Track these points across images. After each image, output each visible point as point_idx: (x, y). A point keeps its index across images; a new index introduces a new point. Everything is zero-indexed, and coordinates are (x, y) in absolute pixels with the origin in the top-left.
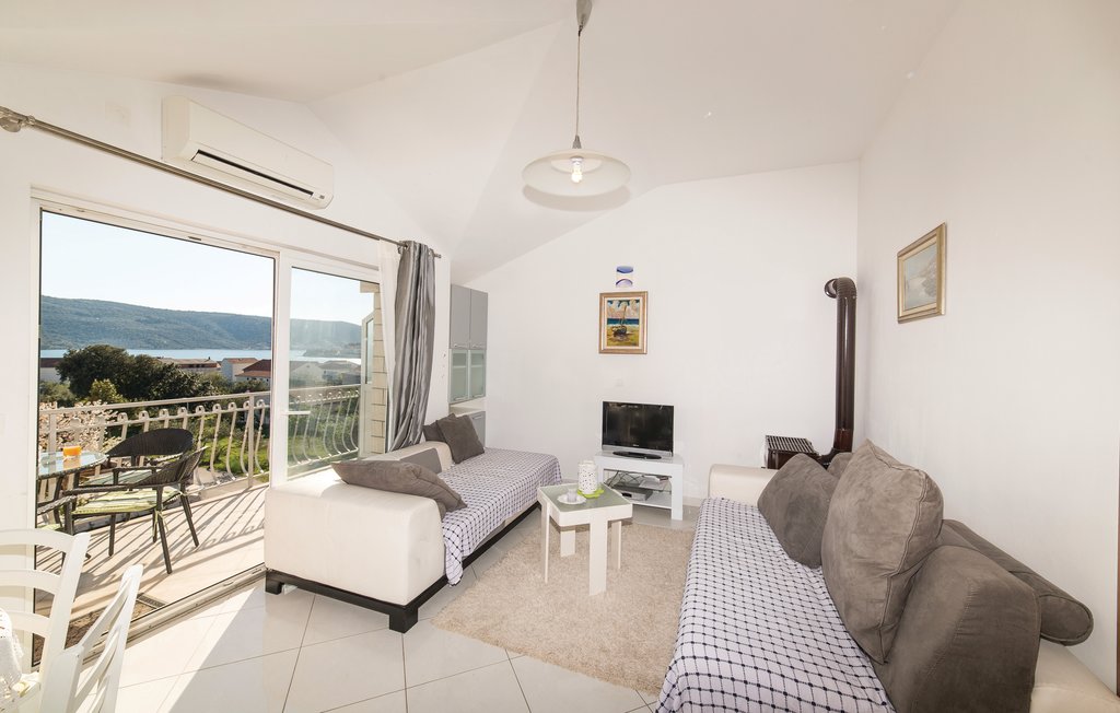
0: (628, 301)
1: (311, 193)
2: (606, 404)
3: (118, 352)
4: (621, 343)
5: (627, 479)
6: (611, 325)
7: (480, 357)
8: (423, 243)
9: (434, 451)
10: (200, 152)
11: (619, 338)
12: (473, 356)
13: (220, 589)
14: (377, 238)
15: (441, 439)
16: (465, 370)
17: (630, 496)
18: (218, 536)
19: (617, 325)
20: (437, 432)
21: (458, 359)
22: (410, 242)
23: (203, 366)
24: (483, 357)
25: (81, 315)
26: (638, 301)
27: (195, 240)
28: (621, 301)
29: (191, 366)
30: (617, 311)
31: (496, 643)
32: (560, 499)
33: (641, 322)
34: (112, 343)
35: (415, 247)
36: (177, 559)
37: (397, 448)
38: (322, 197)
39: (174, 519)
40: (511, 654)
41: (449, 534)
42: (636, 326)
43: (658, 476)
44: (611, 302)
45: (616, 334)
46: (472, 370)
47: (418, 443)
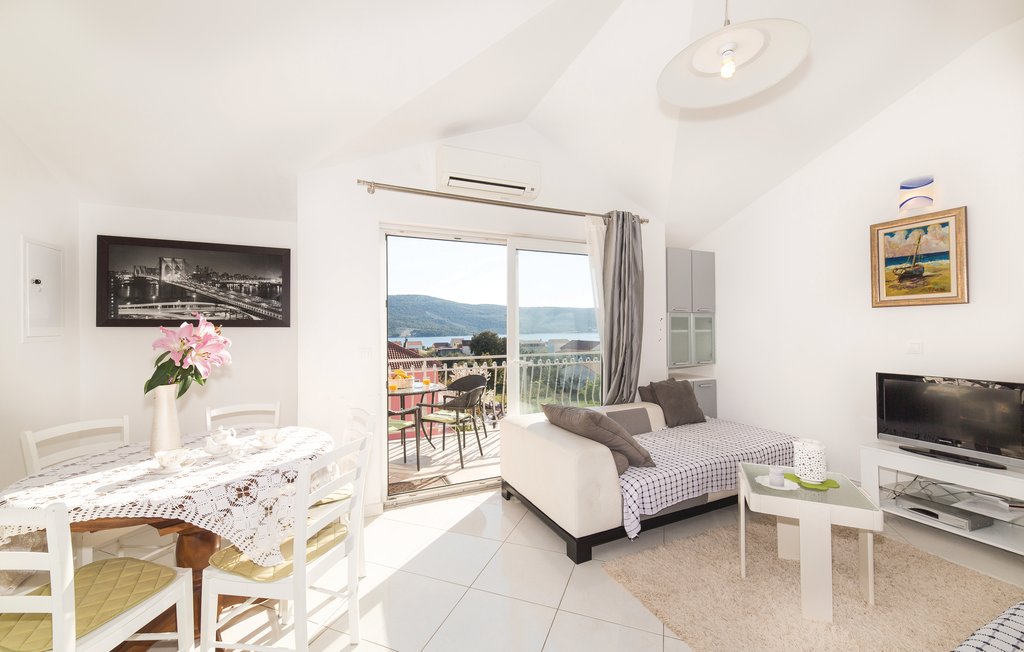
0: (925, 229)
1: (524, 188)
2: (881, 377)
3: (494, 335)
4: (912, 290)
5: (934, 491)
6: (893, 267)
7: (707, 322)
8: (626, 210)
9: (644, 412)
10: (451, 178)
11: (908, 283)
12: (697, 319)
13: (477, 485)
14: (583, 214)
15: (655, 401)
16: (687, 336)
17: (936, 516)
18: (493, 453)
19: (904, 265)
20: (651, 394)
21: (677, 323)
22: (612, 212)
23: (538, 345)
24: (710, 322)
25: (480, 313)
26: (945, 225)
27: (457, 240)
28: (910, 231)
29: (531, 345)
30: (902, 245)
31: (656, 613)
32: (759, 480)
33: (953, 255)
34: (492, 331)
35: (618, 216)
36: (470, 461)
37: (611, 402)
38: (533, 189)
39: (470, 437)
40: (668, 632)
41: (627, 486)
42: (944, 262)
43: (1005, 500)
44: (892, 235)
45: (902, 278)
46: (697, 334)
47: (633, 401)
